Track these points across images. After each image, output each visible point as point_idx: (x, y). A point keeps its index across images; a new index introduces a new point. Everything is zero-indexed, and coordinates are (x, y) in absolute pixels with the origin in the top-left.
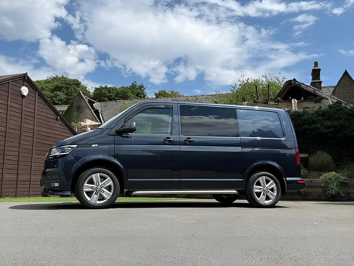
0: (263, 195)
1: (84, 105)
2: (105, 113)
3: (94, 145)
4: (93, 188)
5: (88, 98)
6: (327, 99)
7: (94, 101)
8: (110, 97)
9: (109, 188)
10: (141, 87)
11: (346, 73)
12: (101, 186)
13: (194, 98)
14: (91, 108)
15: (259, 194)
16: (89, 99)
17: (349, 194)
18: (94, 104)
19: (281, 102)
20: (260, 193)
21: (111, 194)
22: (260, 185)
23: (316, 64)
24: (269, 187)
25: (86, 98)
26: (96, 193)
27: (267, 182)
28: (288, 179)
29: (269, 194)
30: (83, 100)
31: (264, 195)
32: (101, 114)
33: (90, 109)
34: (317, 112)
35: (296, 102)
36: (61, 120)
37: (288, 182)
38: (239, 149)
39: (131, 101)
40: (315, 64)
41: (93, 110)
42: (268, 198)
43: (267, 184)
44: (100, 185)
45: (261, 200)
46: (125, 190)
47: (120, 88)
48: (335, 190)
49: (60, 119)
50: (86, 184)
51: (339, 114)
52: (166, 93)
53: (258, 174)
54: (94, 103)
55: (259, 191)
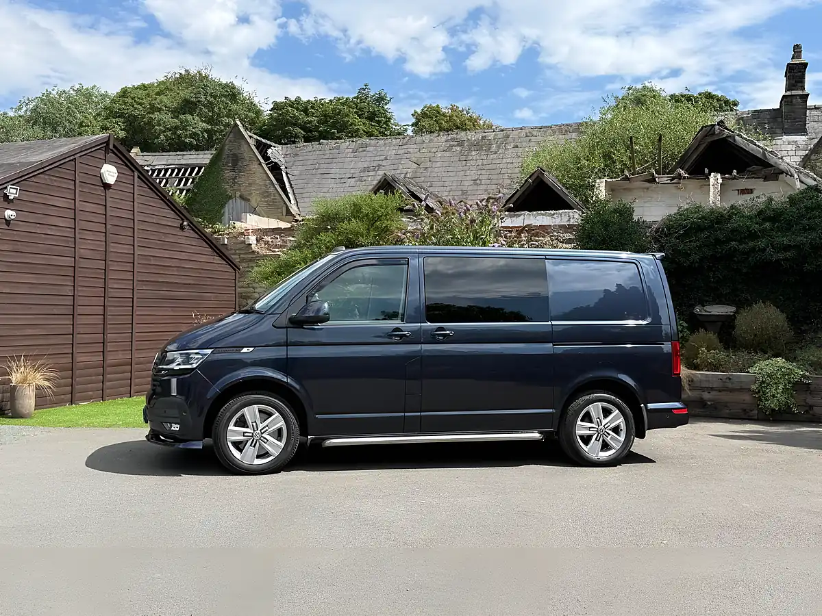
0: (596, 440)
1: (247, 155)
2: (295, 171)
3: (245, 350)
4: (246, 434)
5: (255, 136)
6: (792, 176)
7: (269, 142)
8: (308, 125)
9: (278, 434)
10: (381, 99)
12: (262, 431)
13: (500, 135)
14: (262, 161)
15: (586, 440)
16: (259, 138)
17: (811, 407)
18: (270, 151)
19: (684, 179)
20: (590, 437)
21: (282, 444)
22: (591, 421)
23: (797, 50)
24: (609, 424)
25: (250, 137)
26: (253, 444)
27: (607, 412)
28: (651, 406)
29: (608, 439)
30: (243, 143)
31: (599, 441)
32: (287, 173)
33: (260, 164)
34: (760, 213)
35: (720, 181)
36: (190, 226)
37: (650, 411)
38: (547, 348)
39: (353, 141)
40: (794, 51)
41: (267, 164)
42: (605, 446)
43: (605, 417)
44: (259, 429)
45: (592, 450)
46: (309, 437)
47: (331, 101)
48: (778, 400)
49: (188, 225)
50: (231, 427)
51: (809, 218)
52: (439, 113)
53: (587, 397)
54: (270, 146)
55: (588, 432)
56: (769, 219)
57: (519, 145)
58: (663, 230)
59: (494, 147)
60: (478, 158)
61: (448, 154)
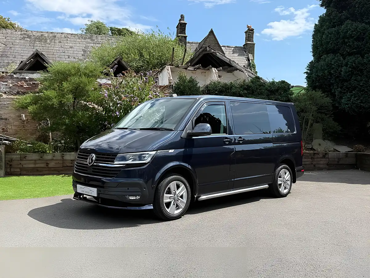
3: (170, 151)
4: (171, 198)
6: (243, 72)
11: (212, 32)
15: (280, 186)
19: (201, 69)
21: (185, 202)
22: (282, 177)
23: (182, 17)
24: (286, 178)
26: (174, 203)
31: (284, 186)
34: (241, 86)
35: (217, 71)
37: (297, 172)
38: (270, 145)
42: (285, 189)
43: (285, 175)
44: (177, 194)
45: (282, 190)
46: (195, 196)
50: (165, 195)
53: (280, 168)
55: (281, 182)
56: (245, 89)
57: (61, 41)
58: (205, 91)
59: (48, 41)
60: (40, 45)
61: (22, 41)
